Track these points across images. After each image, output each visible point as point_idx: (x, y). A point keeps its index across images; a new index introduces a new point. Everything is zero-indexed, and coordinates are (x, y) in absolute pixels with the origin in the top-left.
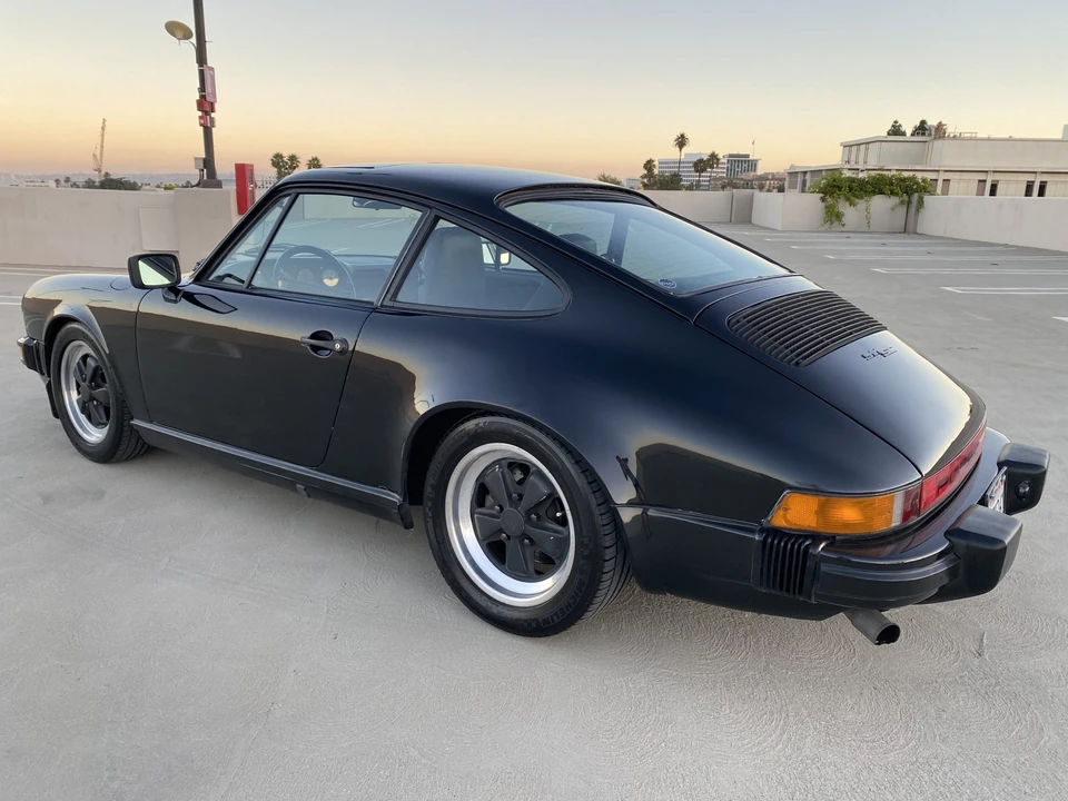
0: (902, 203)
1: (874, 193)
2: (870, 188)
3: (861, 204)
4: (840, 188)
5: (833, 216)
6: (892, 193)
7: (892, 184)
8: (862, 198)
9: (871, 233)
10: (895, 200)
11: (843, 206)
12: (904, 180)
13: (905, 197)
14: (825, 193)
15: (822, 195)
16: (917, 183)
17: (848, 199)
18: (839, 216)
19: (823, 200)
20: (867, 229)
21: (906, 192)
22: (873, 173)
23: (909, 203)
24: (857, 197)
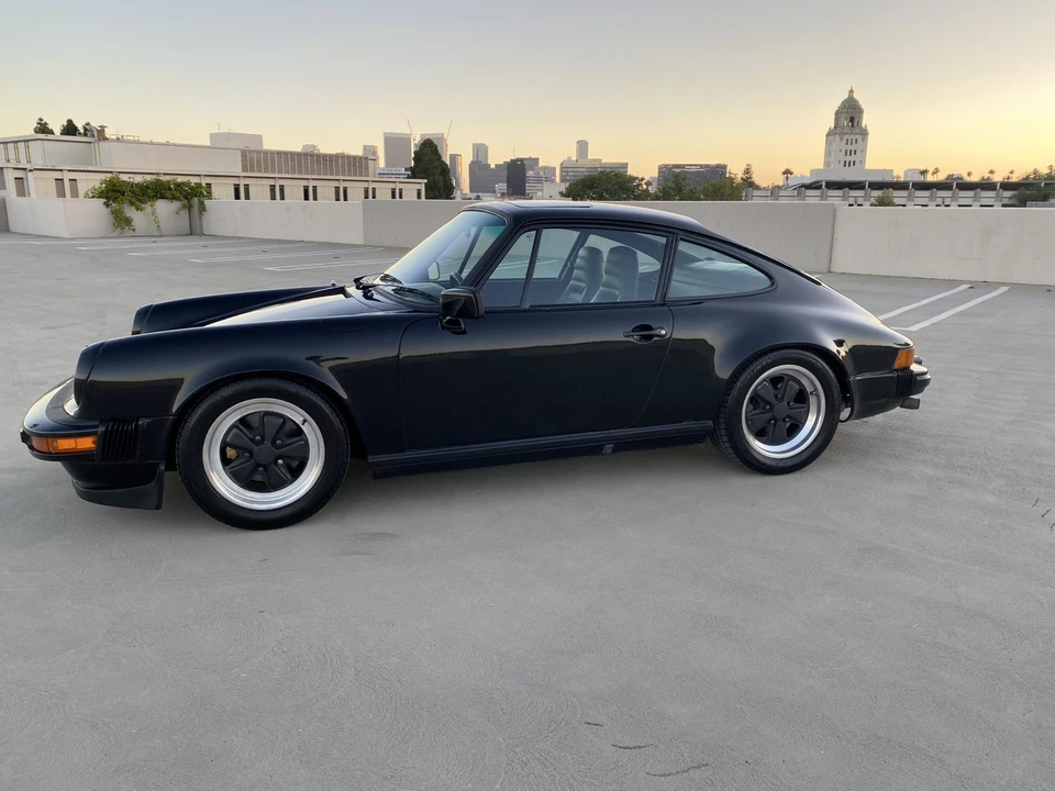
0: (184, 207)
1: (157, 198)
2: (150, 193)
3: (148, 207)
4: (123, 193)
5: (122, 223)
6: (174, 198)
7: (170, 189)
8: (146, 203)
9: (162, 236)
10: (176, 205)
11: (131, 212)
12: (178, 185)
13: (186, 201)
14: (107, 198)
15: (104, 200)
16: (192, 188)
17: (132, 204)
18: (128, 222)
19: (106, 204)
20: (158, 234)
21: (186, 198)
22: (149, 178)
23: (190, 208)
24: (140, 201)
